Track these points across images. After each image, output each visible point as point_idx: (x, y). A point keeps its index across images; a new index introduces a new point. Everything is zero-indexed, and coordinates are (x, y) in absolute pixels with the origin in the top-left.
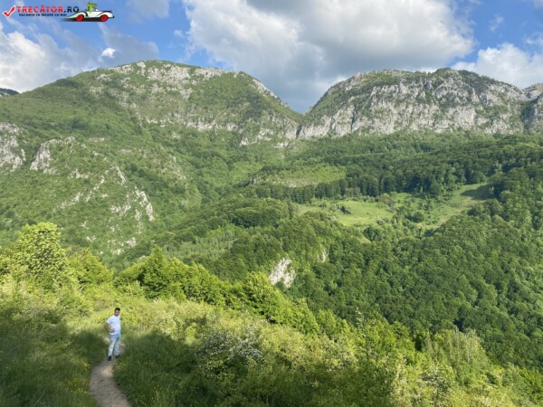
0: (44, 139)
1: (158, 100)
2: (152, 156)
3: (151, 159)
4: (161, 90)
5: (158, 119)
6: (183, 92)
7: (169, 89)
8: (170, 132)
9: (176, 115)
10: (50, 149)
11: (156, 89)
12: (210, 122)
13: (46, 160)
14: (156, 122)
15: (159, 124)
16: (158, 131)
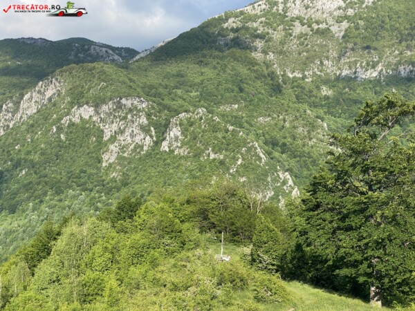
0: (173, 113)
1: (302, 44)
2: (296, 123)
3: (294, 127)
4: (305, 29)
5: (303, 71)
6: (334, 29)
7: (315, 26)
8: (318, 88)
9: (326, 62)
10: (181, 125)
11: (298, 29)
12: (373, 67)
13: (176, 139)
14: (300, 76)
15: (304, 77)
16: (303, 88)
